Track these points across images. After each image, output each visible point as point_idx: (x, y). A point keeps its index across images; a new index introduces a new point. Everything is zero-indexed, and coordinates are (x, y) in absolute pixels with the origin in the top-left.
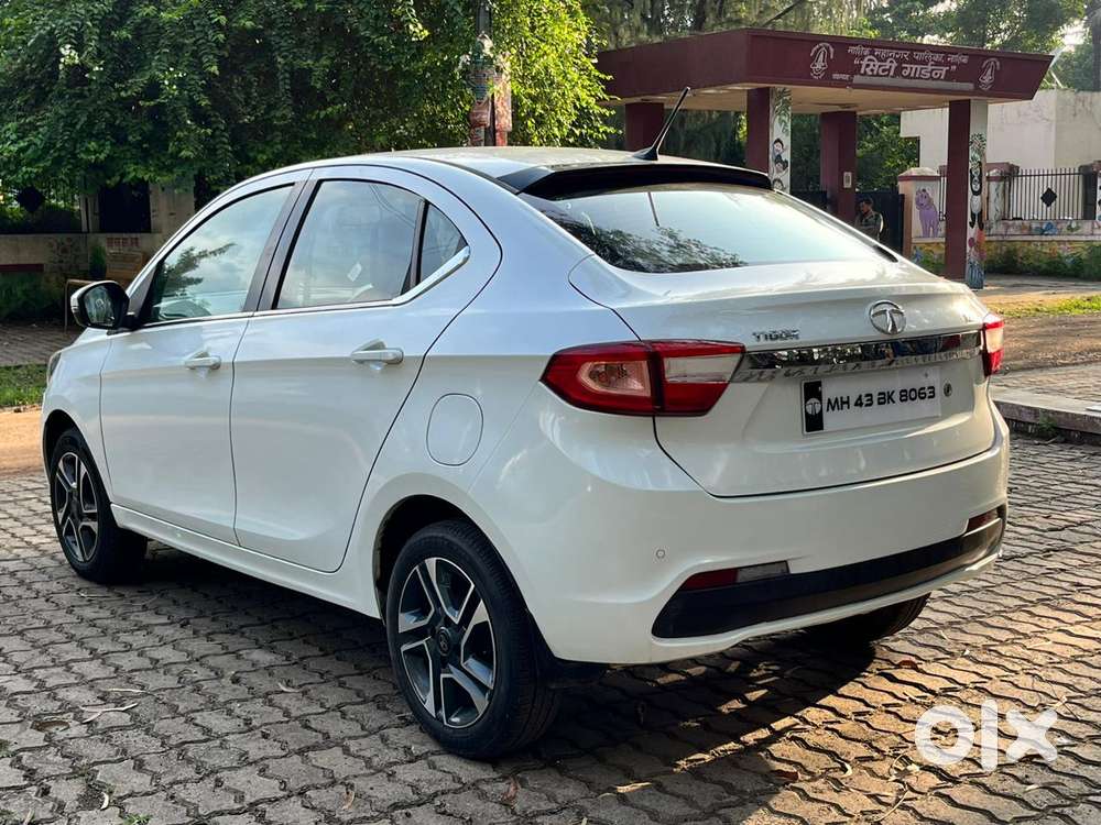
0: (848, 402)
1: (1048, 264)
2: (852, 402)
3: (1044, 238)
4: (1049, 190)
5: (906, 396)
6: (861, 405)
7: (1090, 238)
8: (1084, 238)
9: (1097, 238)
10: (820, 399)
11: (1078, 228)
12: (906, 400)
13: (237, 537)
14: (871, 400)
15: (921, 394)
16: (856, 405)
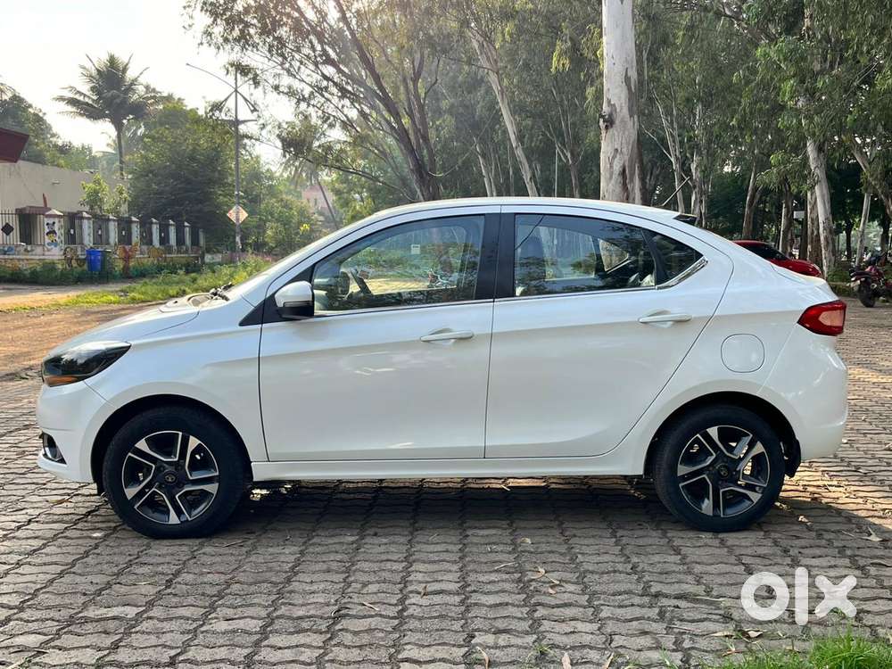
1: (12, 274)
3: (6, 257)
4: (7, 224)
7: (42, 257)
8: (37, 257)
9: (46, 257)
11: (32, 250)
13: (485, 454)
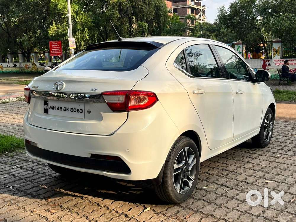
0: (55, 108)
2: (56, 108)
5: (72, 110)
6: (59, 109)
10: (48, 105)
12: (73, 111)
14: (62, 109)
15: (77, 111)
16: (57, 109)
